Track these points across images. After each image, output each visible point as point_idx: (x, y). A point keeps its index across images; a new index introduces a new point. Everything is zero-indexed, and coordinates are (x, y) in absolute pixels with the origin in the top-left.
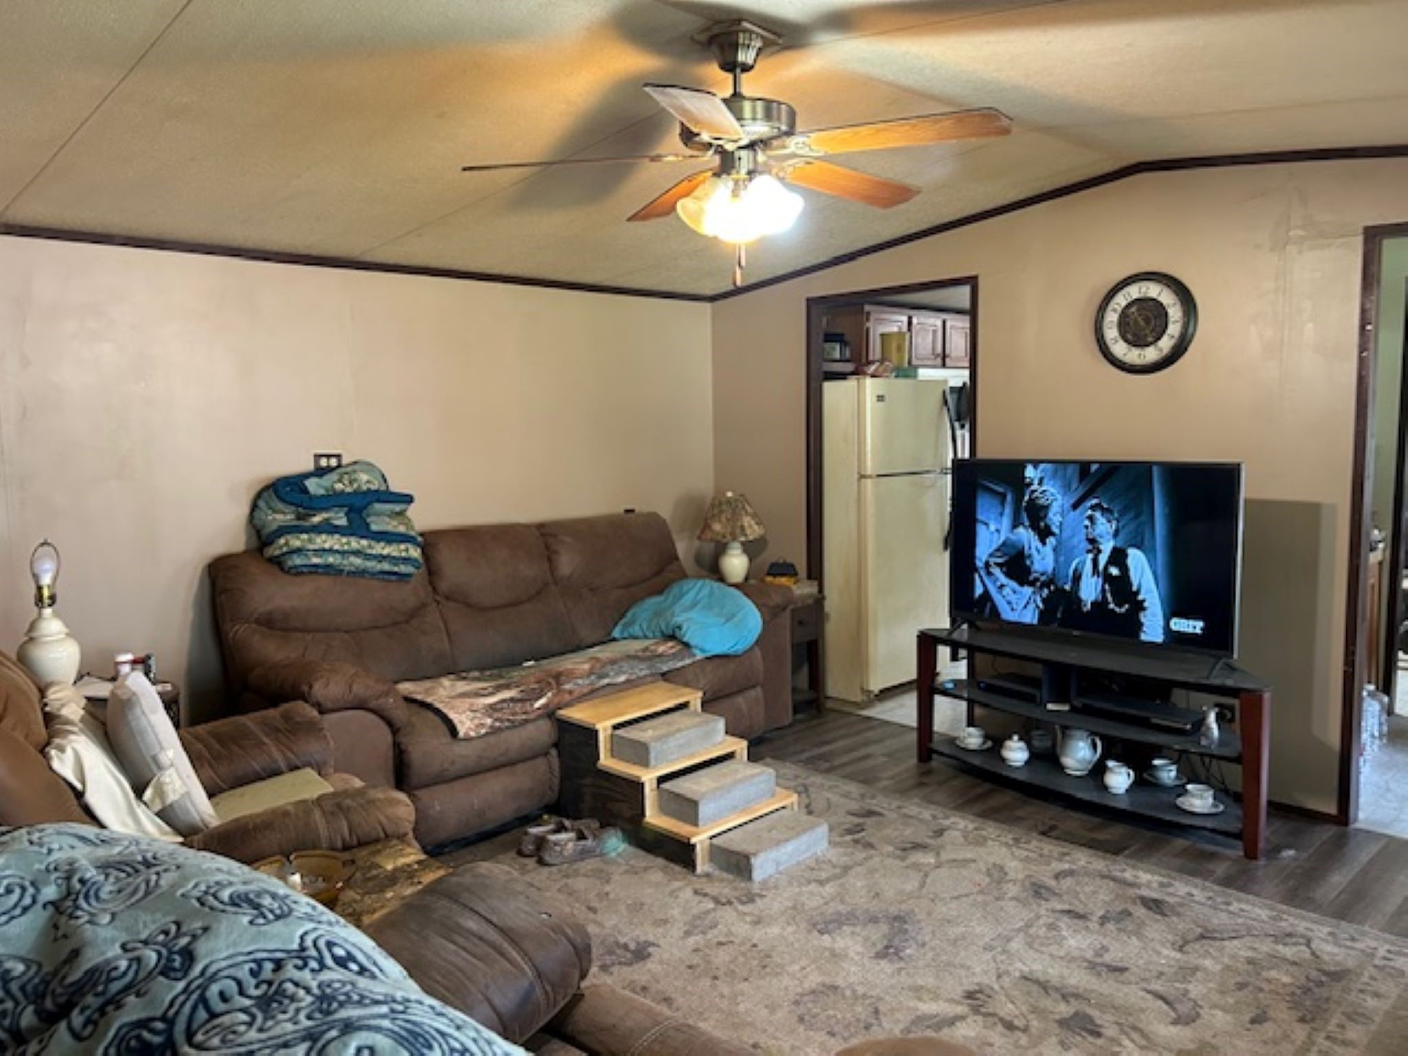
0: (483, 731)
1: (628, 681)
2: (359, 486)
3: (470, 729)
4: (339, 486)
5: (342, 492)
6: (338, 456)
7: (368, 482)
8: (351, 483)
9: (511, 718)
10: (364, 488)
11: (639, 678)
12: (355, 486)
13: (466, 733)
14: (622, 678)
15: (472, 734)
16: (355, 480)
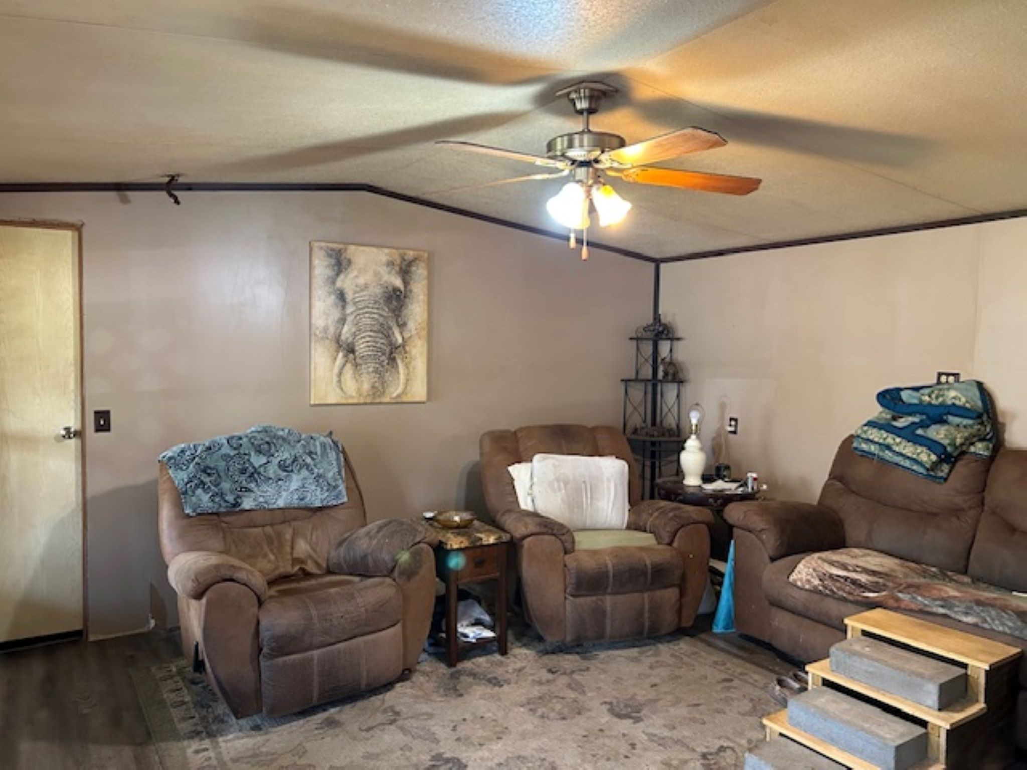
0: (807, 587)
1: (975, 625)
2: (944, 401)
3: (801, 580)
4: (927, 398)
5: (930, 404)
6: (956, 375)
7: (954, 398)
8: (937, 398)
9: (835, 590)
10: (949, 402)
11: (993, 630)
12: (940, 399)
13: (795, 581)
14: (970, 619)
15: (799, 584)
16: (943, 395)
